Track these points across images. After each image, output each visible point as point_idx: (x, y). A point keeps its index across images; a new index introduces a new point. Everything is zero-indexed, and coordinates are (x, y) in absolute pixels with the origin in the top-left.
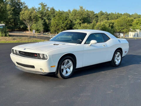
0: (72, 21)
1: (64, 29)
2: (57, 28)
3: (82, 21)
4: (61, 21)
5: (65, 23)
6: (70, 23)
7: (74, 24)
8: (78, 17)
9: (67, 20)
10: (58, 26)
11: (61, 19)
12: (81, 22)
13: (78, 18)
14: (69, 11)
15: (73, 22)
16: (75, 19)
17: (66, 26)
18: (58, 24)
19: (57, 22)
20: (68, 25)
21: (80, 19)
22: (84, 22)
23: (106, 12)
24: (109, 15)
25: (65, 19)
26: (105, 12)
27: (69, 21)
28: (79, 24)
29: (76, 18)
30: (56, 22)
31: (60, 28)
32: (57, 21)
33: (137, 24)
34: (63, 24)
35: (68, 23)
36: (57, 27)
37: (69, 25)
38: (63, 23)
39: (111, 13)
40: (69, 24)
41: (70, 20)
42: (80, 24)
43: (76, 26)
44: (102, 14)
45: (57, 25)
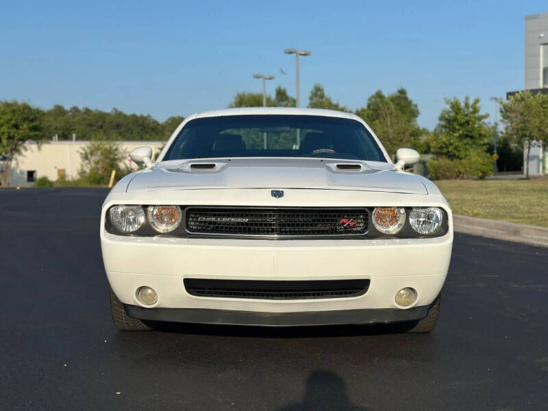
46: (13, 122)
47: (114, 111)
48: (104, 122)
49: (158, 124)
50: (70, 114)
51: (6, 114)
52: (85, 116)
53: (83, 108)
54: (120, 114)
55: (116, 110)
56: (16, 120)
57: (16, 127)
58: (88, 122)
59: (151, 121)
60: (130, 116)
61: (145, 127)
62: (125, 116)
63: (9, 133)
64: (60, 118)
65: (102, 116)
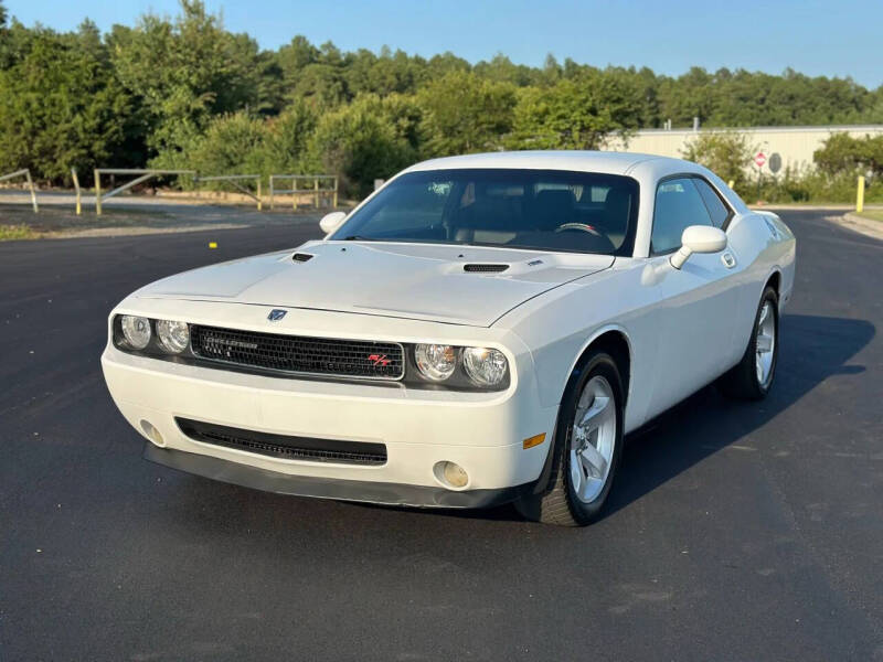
0: (140, 98)
1: (88, 147)
2: (36, 146)
3: (208, 97)
4: (61, 95)
5: (92, 109)
6: (127, 109)
7: (156, 120)
8: (182, 72)
9: (101, 86)
10: (44, 127)
11: (64, 81)
12: (199, 104)
13: (177, 74)
14: (89, 28)
15: (147, 100)
16: (160, 87)
17: (100, 129)
18: (39, 118)
19: (35, 105)
20: (112, 126)
21: (191, 86)
22: (220, 107)
23: (329, 46)
24: (350, 60)
25: (89, 83)
26: (323, 47)
27: (123, 97)
28: (186, 115)
29: (165, 78)
30: (28, 104)
31: (61, 142)
32: (32, 96)
33: (542, 123)
34: (78, 118)
35: (116, 110)
36: (34, 133)
37: (121, 120)
38: (80, 108)
39: (360, 50)
40: (123, 115)
41: (127, 92)
42: (196, 114)
43: (171, 131)
44: (304, 54)
45: (37, 124)
46: (589, 104)
47: (787, 74)
48: (768, 92)
49: (866, 93)
50: (715, 81)
51: (580, 92)
52: (738, 84)
53: (737, 70)
54: (797, 78)
55: (791, 71)
56: (594, 101)
57: (593, 111)
58: (741, 93)
59: (853, 88)
60: (816, 80)
61: (838, 98)
62: (806, 81)
63: (582, 121)
64: (698, 88)
65: (767, 81)
